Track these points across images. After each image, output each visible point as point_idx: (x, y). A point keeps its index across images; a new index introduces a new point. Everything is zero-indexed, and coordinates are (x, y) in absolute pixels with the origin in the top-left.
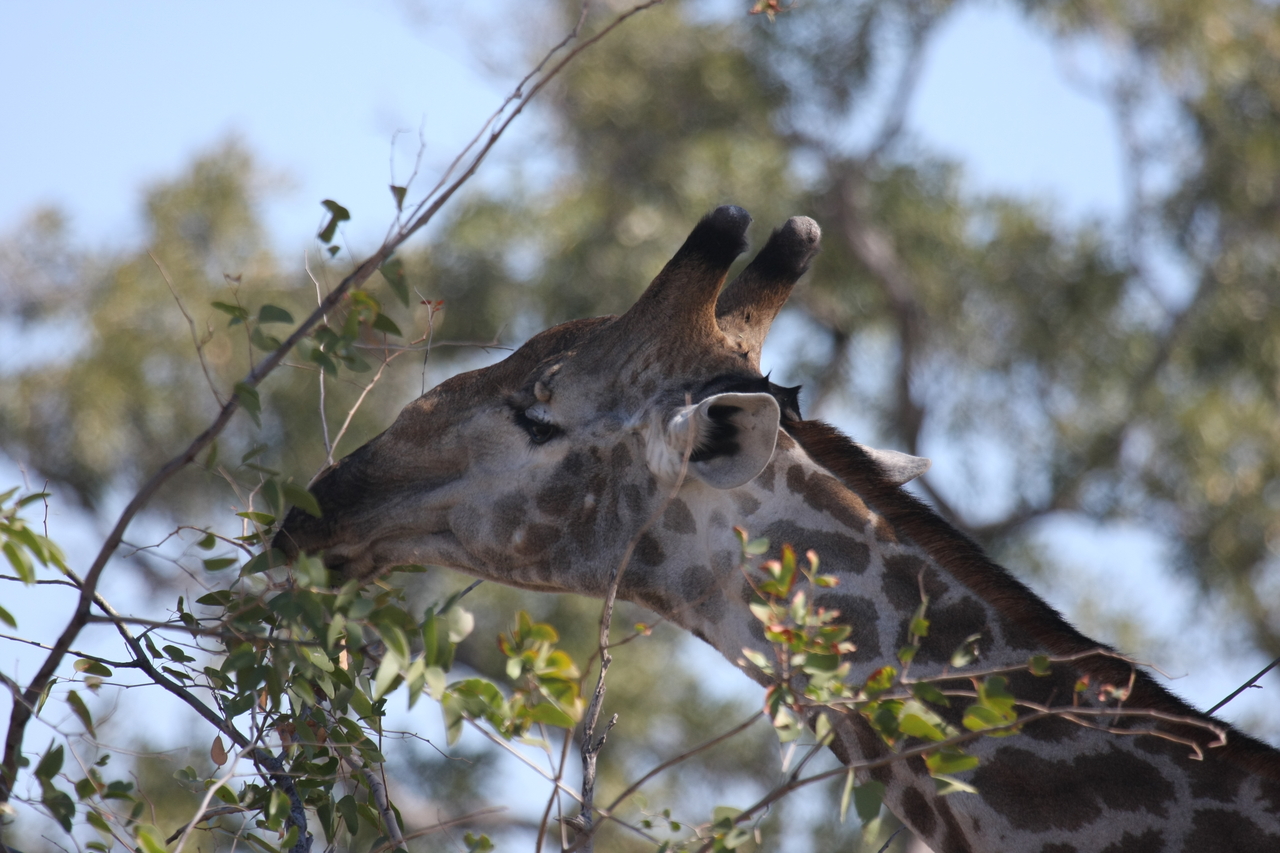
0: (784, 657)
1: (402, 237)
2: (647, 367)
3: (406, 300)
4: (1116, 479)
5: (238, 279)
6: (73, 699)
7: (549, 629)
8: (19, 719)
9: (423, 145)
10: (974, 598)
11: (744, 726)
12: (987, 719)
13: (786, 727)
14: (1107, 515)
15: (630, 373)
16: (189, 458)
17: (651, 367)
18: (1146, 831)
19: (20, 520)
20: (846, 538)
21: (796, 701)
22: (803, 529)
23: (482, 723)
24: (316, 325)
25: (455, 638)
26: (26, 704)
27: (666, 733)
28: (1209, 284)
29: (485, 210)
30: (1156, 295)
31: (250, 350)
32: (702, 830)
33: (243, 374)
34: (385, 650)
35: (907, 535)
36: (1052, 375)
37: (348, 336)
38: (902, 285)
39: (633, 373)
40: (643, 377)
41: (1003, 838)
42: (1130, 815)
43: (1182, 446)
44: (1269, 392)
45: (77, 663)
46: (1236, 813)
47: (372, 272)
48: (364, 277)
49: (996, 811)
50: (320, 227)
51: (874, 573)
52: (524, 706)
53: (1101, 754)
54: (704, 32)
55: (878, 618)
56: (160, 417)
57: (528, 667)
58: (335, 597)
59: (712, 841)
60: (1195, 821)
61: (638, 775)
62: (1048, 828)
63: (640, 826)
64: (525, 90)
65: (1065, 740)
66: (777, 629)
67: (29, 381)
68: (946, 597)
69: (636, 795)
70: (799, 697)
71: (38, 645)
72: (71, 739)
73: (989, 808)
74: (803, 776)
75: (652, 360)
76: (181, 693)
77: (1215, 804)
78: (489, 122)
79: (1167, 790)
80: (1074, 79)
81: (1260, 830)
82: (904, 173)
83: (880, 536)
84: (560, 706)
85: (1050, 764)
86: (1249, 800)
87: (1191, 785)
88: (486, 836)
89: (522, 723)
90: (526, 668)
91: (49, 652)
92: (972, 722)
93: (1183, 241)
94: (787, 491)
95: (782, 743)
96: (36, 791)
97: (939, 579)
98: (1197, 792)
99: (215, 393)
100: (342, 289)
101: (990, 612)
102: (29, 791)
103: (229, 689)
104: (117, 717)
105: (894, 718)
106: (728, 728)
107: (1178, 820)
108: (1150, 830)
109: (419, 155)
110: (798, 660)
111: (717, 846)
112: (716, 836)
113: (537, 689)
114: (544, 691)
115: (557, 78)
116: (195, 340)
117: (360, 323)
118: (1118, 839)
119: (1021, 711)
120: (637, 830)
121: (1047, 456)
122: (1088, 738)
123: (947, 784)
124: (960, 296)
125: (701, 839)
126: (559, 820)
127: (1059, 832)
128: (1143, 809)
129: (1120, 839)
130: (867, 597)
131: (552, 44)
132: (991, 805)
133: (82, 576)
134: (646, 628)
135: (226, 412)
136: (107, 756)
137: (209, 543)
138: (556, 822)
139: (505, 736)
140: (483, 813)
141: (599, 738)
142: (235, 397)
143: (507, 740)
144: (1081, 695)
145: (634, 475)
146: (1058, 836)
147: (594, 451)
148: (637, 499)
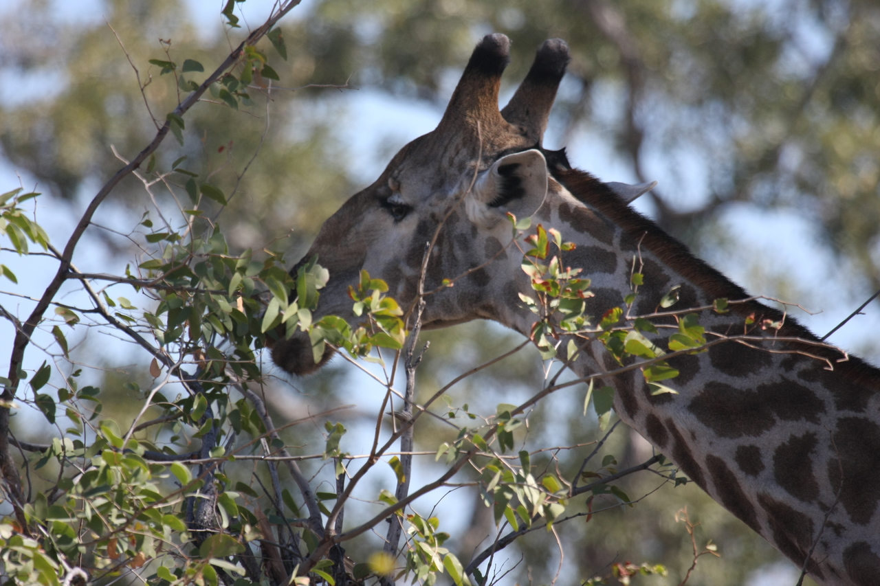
0: (545, 301)
1: (282, 13)
2: (457, 153)
3: (285, 56)
4: (776, 180)
5: (169, 42)
6: (56, 331)
7: (382, 282)
8: (20, 344)
10: (688, 283)
11: (518, 349)
12: (686, 342)
13: (546, 349)
14: (771, 204)
15: (448, 159)
16: (137, 164)
17: (460, 152)
18: (805, 434)
19: (18, 209)
20: (601, 250)
21: (554, 331)
24: (223, 74)
25: (318, 286)
26: (25, 334)
27: (465, 354)
28: (842, 45)
30: (803, 53)
31: (178, 91)
32: (489, 420)
33: (173, 108)
34: (272, 297)
36: (733, 108)
37: (245, 82)
38: (628, 47)
39: (450, 159)
40: (457, 160)
41: (711, 443)
42: (795, 423)
43: (822, 159)
45: (57, 310)
46: (866, 419)
47: (261, 36)
48: (256, 40)
49: (706, 425)
50: (222, 5)
51: (620, 273)
52: (366, 335)
53: (775, 384)
56: (117, 133)
58: (236, 259)
59: (497, 426)
60: (838, 425)
62: (740, 436)
63: (446, 417)
65: (751, 375)
66: (539, 282)
67: (28, 113)
68: (669, 285)
70: (556, 328)
71: (29, 298)
72: (56, 358)
73: (700, 424)
74: (557, 383)
75: (460, 147)
76: (128, 330)
77: (852, 414)
79: (820, 406)
84: (392, 334)
85: (741, 392)
86: (874, 410)
87: (836, 402)
88: (339, 423)
89: (365, 346)
90: (366, 309)
91: (38, 303)
92: (675, 345)
94: (559, 221)
95: (543, 361)
96: (31, 396)
97: (663, 273)
98: (840, 407)
99: (154, 120)
101: (699, 292)
102: (25, 395)
103: (160, 327)
105: (621, 343)
107: (827, 424)
108: (807, 432)
110: (555, 303)
111: (499, 431)
112: (499, 423)
113: (375, 323)
114: (379, 325)
116: (139, 83)
117: (253, 71)
118: (786, 440)
119: (709, 337)
120: (444, 420)
121: (730, 165)
122: (767, 373)
123: (659, 388)
124: (668, 55)
125: (490, 425)
126: (391, 414)
127: (748, 438)
128: (803, 419)
129: (788, 440)
130: (615, 288)
132: (703, 422)
133: (61, 251)
135: (162, 133)
136: (80, 371)
137: (148, 224)
138: (390, 416)
139: (354, 355)
140: (339, 409)
141: (417, 358)
142: (168, 123)
143: (355, 358)
144: (749, 326)
145: (461, 228)
146: (747, 440)
147: (433, 216)
148: (465, 243)
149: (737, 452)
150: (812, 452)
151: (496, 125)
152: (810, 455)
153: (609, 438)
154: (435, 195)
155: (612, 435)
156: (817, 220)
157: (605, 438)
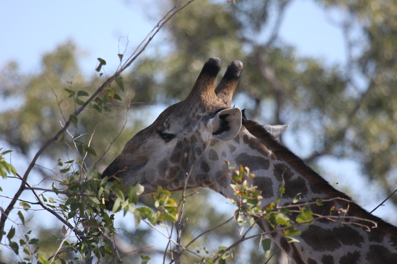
0: (240, 200)
1: (122, 70)
2: (197, 111)
3: (123, 90)
4: (343, 145)
5: (71, 83)
6: (20, 214)
7: (167, 192)
9: (128, 41)
10: (302, 177)
11: (228, 221)
12: (303, 219)
13: (241, 222)
14: (341, 156)
15: (192, 114)
16: (56, 138)
17: (198, 110)
18: (355, 252)
19: (3, 158)
20: (262, 158)
22: (249, 156)
23: (147, 220)
24: (95, 98)
25: (138, 194)
26: (5, 215)
27: (203, 223)
28: (372, 85)
29: (147, 62)
30: (356, 88)
31: (75, 105)
32: (215, 254)
33: (72, 112)
34: (117, 198)
35: (281, 157)
36: (324, 113)
37: (105, 101)
38: (277, 85)
39: (193, 113)
40: (196, 114)
41: (310, 253)
42: (350, 246)
43: (364, 135)
44: (391, 118)
45: (20, 203)
46: (382, 246)
47: (112, 81)
48: (110, 83)
49: (308, 245)
50: (96, 67)
51: (271, 169)
52: (161, 215)
53: (341, 227)
54: (216, 7)
55: (273, 184)
56: (47, 126)
57: (161, 203)
58: (101, 181)
59: (218, 257)
60: (370, 248)
61: (195, 237)
62: (324, 250)
63: (196, 252)
64: (160, 25)
65: (330, 222)
66: (237, 192)
67: (7, 115)
68: (293, 177)
69: (195, 243)
70: (245, 212)
71: (8, 197)
72: (19, 225)
73: (306, 244)
74: (246, 236)
75: (198, 108)
76: (52, 212)
77: (376, 243)
78: (149, 34)
79: (361, 239)
80: (331, 21)
81: (390, 252)
82: (277, 50)
83: (272, 158)
84: (172, 215)
85: (325, 230)
86: (387, 242)
87: (369, 237)
88: (148, 255)
89: (160, 220)
91: (12, 200)
92: (299, 220)
93: (364, 71)
94: (244, 143)
95: (240, 227)
96: (7, 242)
97: (291, 171)
98: (371, 239)
99: (64, 118)
100: (103, 86)
101: (307, 182)
102: (5, 242)
103: (67, 211)
104: (33, 219)
105: (275, 219)
106: (223, 222)
107: (365, 248)
108: (356, 251)
109: (127, 45)
110: (245, 201)
111: (219, 259)
112: (219, 255)
113: (164, 210)
114: (166, 211)
115: (170, 21)
116: (57, 101)
117: (109, 97)
118: (346, 254)
120: (195, 253)
121: (322, 138)
123: (291, 240)
125: (215, 256)
127: (328, 251)
128: (354, 245)
129: (347, 254)
130: (269, 177)
131: (169, 10)
132: (307, 243)
133: (22, 176)
134: (198, 191)
135: (67, 125)
136: (31, 231)
137: (61, 164)
138: (170, 251)
139: (154, 225)
140: (147, 248)
141: (182, 225)
142: (70, 119)
143: (155, 226)
144: (332, 212)
145: (198, 145)
146: (327, 253)
147: (185, 139)
148: (200, 151)
149: (323, 258)
150: (358, 260)
151: (214, 98)
152: (356, 261)
153: (269, 261)
154: (186, 130)
155: (270, 260)
156: (362, 163)
157: (268, 261)
